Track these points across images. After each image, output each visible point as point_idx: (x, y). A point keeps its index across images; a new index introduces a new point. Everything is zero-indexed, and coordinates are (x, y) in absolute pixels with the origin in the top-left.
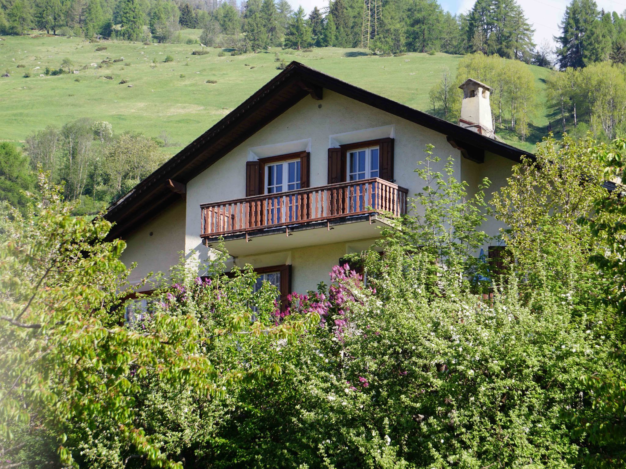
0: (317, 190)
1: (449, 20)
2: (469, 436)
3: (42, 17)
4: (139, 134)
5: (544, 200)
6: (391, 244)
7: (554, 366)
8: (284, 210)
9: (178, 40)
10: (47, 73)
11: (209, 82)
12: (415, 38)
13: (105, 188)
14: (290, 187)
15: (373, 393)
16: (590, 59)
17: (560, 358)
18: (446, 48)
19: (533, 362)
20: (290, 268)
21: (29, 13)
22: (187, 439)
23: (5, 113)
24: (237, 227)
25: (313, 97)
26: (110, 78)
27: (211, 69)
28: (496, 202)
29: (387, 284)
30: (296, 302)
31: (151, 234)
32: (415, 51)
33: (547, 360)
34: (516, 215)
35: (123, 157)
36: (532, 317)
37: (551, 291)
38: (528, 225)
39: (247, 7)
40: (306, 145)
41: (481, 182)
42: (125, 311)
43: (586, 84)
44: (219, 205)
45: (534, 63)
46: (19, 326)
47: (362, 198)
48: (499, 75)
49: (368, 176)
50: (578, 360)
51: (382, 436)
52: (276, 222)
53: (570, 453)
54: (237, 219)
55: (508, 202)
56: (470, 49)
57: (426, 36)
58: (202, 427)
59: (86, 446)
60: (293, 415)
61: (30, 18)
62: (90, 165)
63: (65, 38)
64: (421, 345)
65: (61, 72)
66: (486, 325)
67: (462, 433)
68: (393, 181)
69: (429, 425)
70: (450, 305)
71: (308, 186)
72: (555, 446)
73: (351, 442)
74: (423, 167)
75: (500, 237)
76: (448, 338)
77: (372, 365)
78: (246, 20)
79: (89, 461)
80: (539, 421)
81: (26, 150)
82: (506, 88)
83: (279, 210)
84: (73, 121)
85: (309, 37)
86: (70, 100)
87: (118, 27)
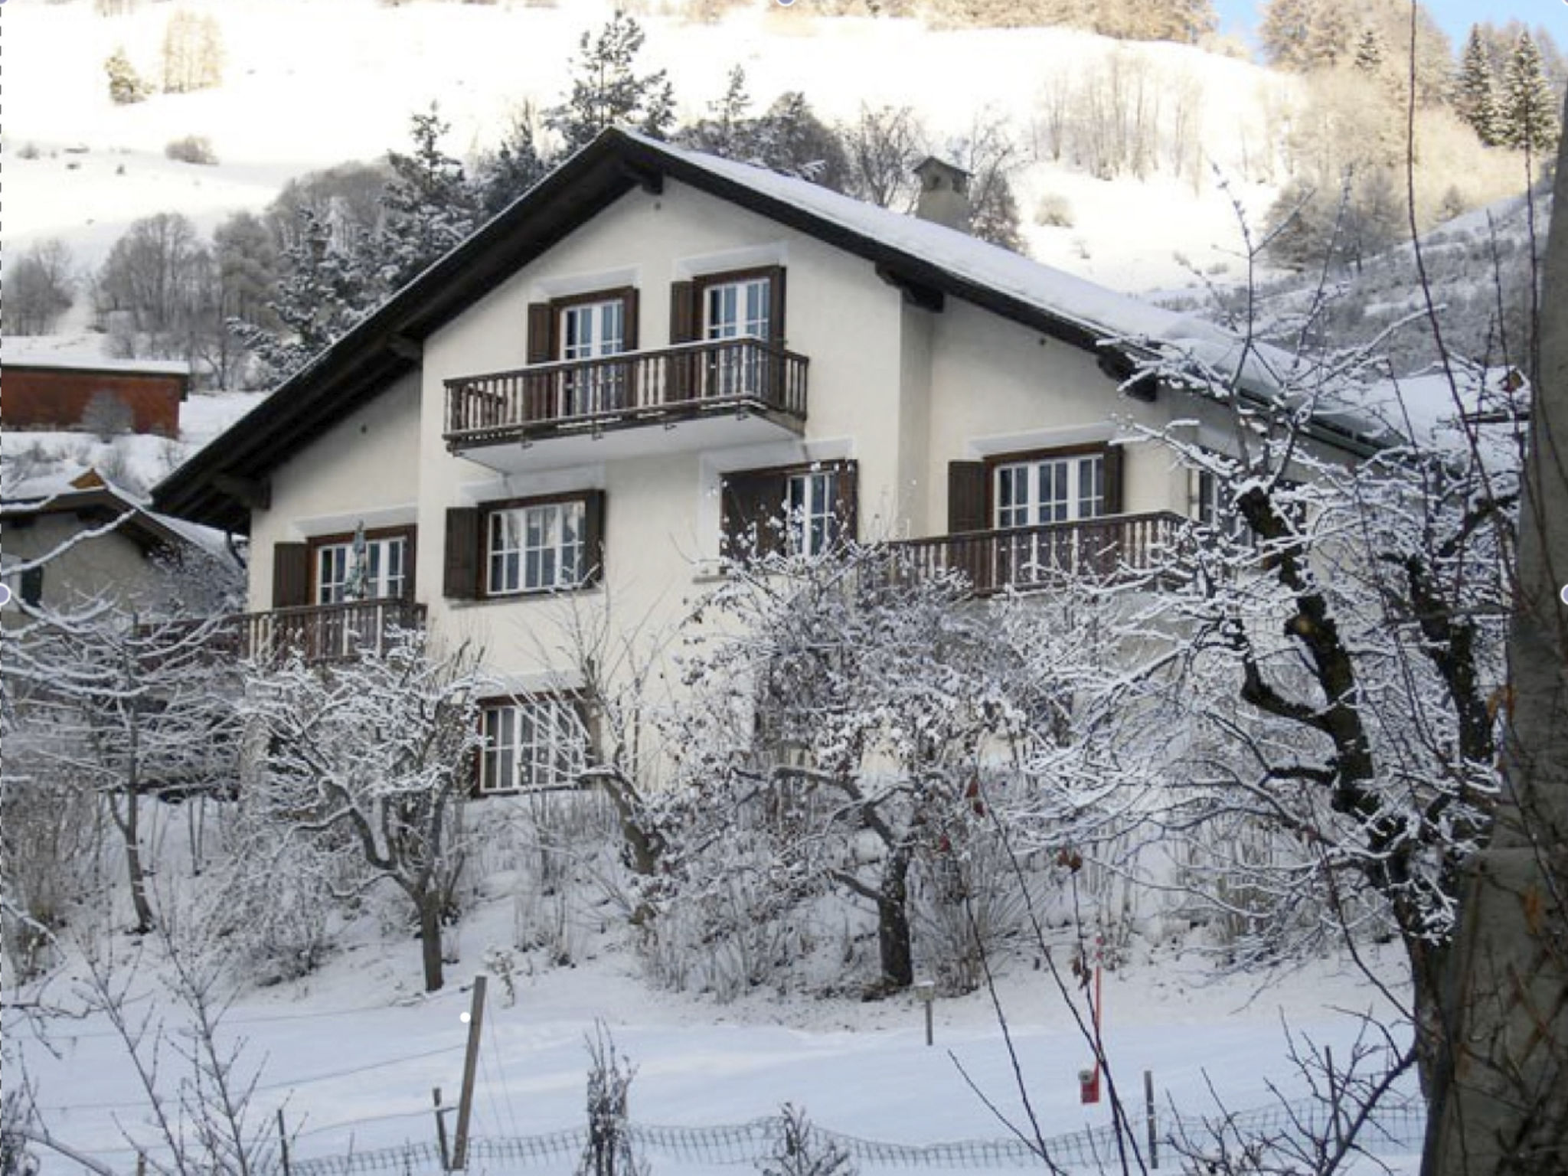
20: (603, 495)
24: (508, 422)
25: (645, 189)
31: (364, 429)
40: (633, 275)
44: (475, 380)
52: (577, 414)
54: (508, 407)
71: (635, 347)
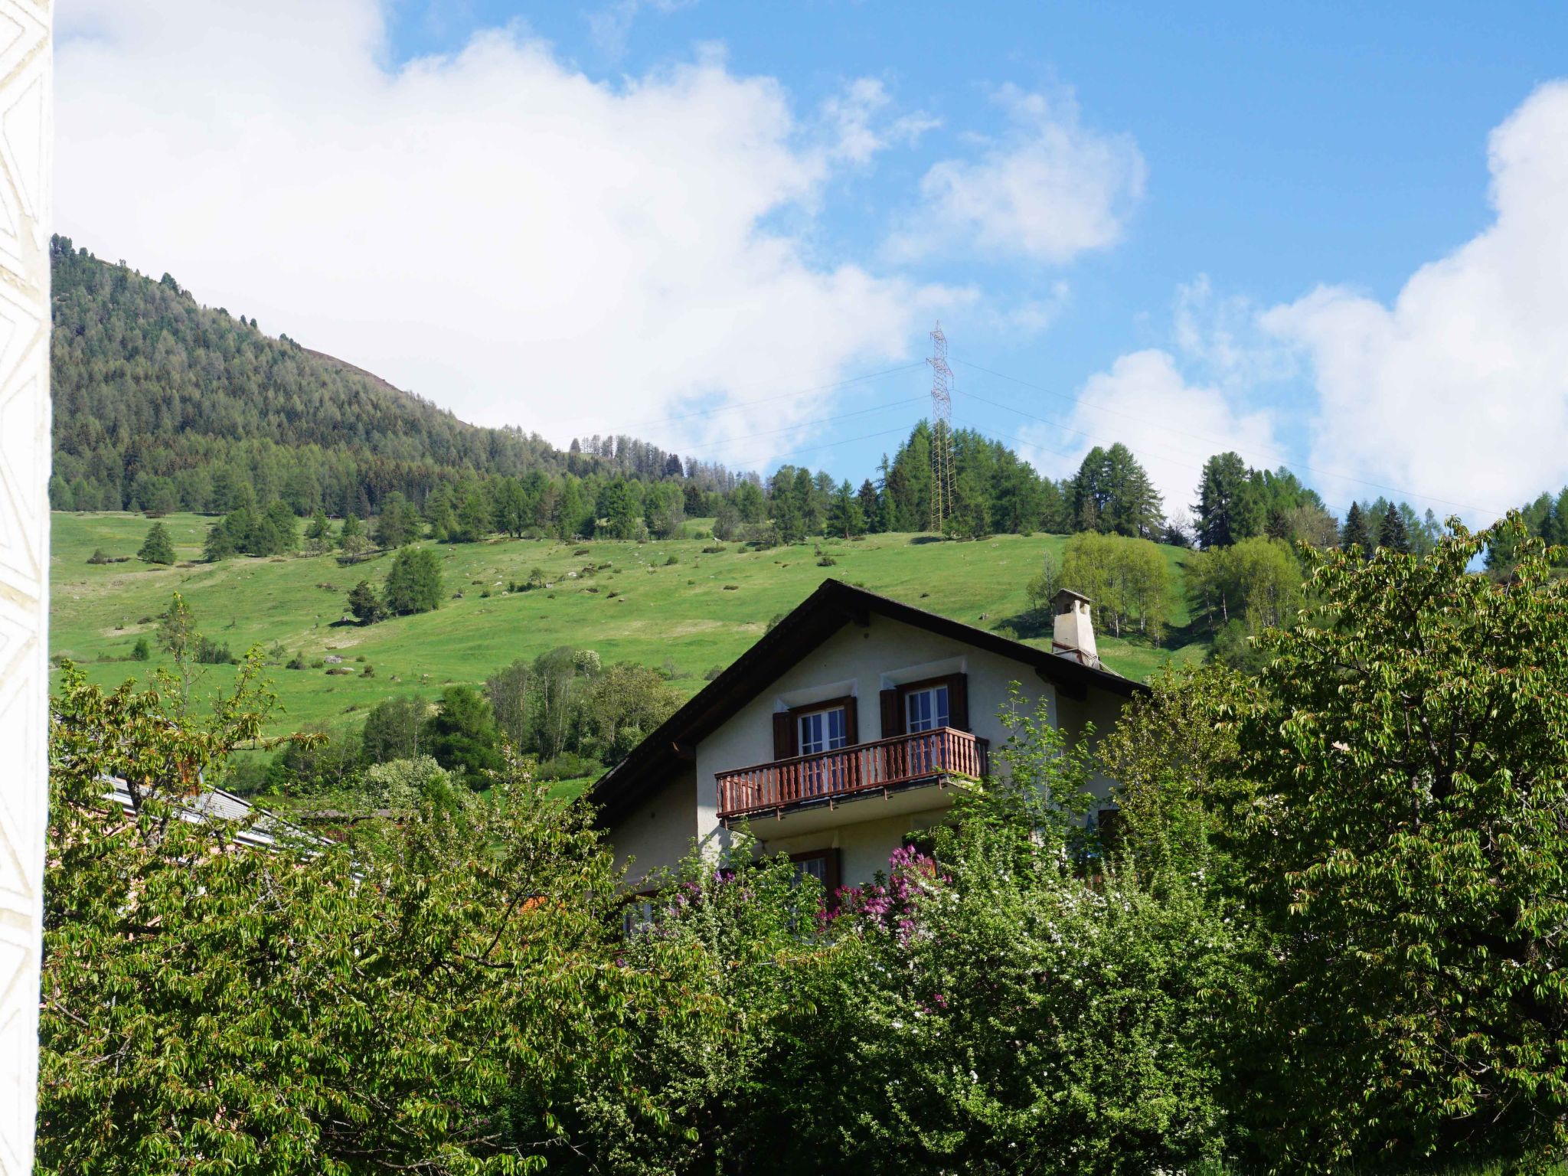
0: (867, 747)
1: (1048, 487)
2: (1079, 1065)
3: (503, 516)
4: (636, 665)
5: (1164, 749)
6: (968, 816)
7: (1186, 968)
8: (825, 776)
9: (683, 535)
10: (511, 589)
11: (727, 588)
12: (1003, 516)
13: (594, 740)
14: (833, 744)
15: (952, 1016)
16: (1239, 533)
17: (1193, 957)
18: (1047, 526)
19: (1159, 963)
20: (838, 852)
21: (486, 511)
22: (712, 1087)
23: (458, 646)
24: (765, 802)
25: (857, 624)
26: (595, 591)
27: (729, 571)
28: (1103, 754)
29: (965, 870)
30: (847, 897)
32: (1004, 531)
33: (1176, 960)
34: (1130, 770)
35: (615, 697)
36: (1155, 905)
37: (1178, 869)
38: (1146, 782)
39: (774, 484)
40: (851, 688)
41: (1084, 728)
42: (623, 921)
43: (1237, 567)
44: (739, 773)
45: (1166, 541)
46: (486, 965)
47: (928, 754)
48: (1120, 559)
49: (934, 726)
50: (1215, 958)
51: (966, 1072)
52: (816, 793)
53: (1210, 1079)
54: (764, 791)
55: (1118, 753)
56: (1080, 527)
57: (1019, 511)
58: (730, 1070)
59: (582, 1100)
60: (850, 1051)
61: (487, 517)
62: (573, 711)
63: (533, 542)
64: (1012, 949)
65: (529, 587)
66: (1096, 920)
67: (1071, 1062)
68: (968, 730)
69: (1028, 1054)
70: (1047, 895)
71: (856, 741)
72: (1191, 1072)
73: (926, 1080)
74: (1006, 711)
75: (1111, 798)
76: (1047, 938)
77: (950, 980)
78: (774, 502)
79: (588, 1119)
80: (1169, 1040)
81: (487, 695)
82: (1129, 577)
83: (819, 776)
84: (548, 651)
85: (860, 520)
86: (543, 624)
87: (603, 522)
